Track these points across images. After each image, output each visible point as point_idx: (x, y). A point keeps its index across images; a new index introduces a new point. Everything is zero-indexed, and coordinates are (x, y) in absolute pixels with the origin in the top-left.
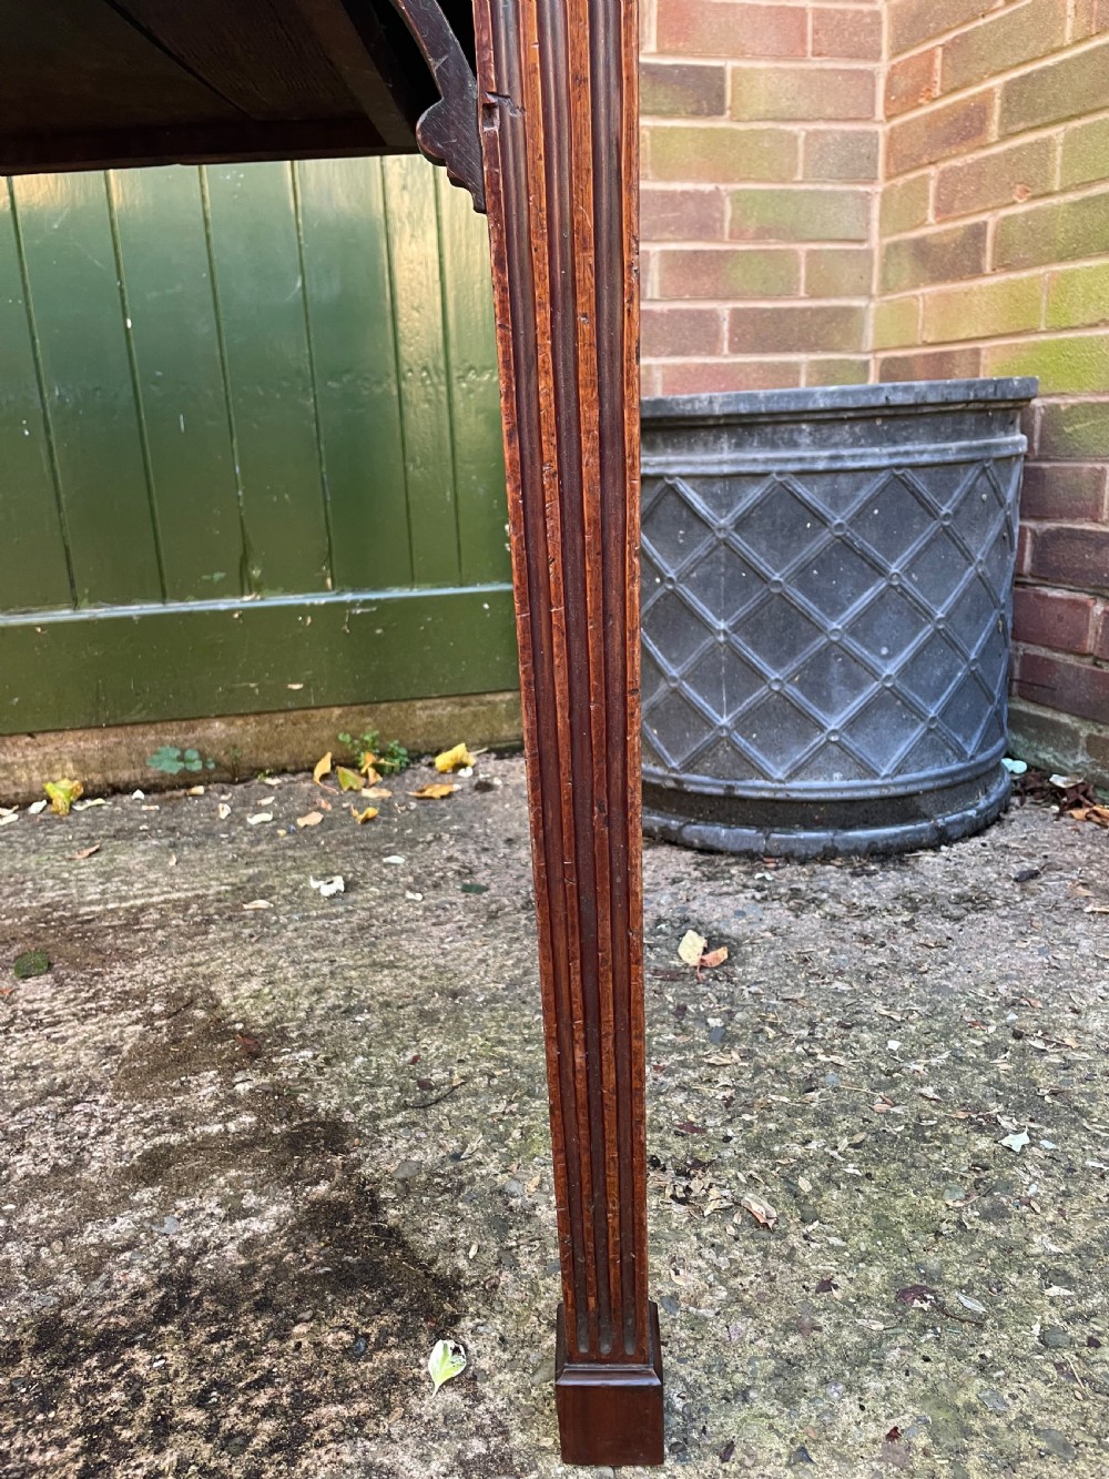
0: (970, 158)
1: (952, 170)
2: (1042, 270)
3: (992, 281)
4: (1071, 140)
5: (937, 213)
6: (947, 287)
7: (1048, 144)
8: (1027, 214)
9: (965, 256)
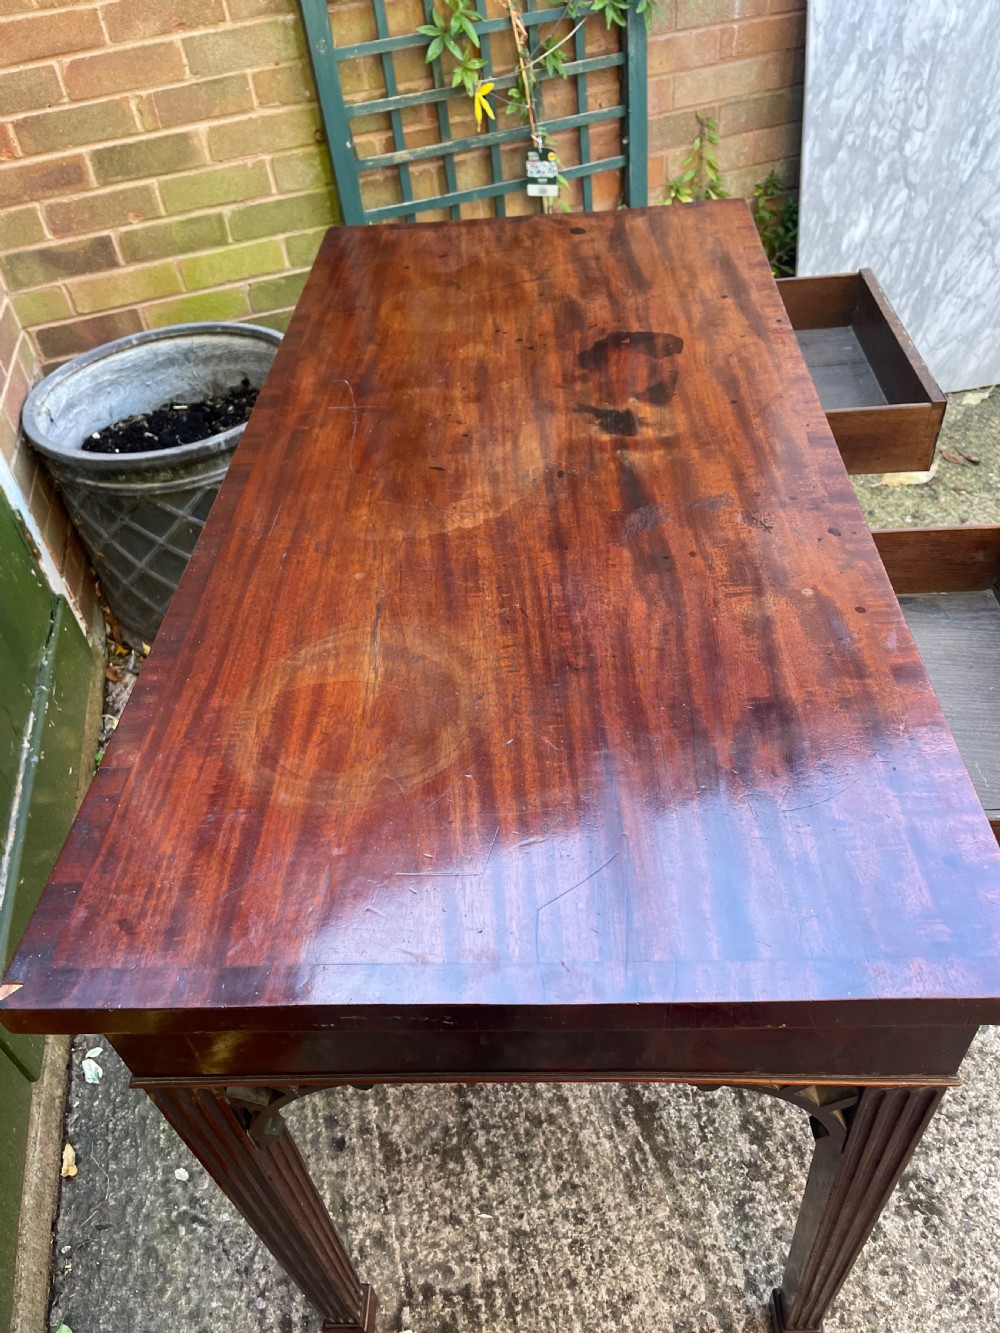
0: (76, 197)
1: (59, 205)
2: (170, 260)
3: (131, 269)
4: (163, 187)
5: (55, 232)
6: (88, 277)
7: (146, 189)
8: (147, 230)
9: (100, 256)
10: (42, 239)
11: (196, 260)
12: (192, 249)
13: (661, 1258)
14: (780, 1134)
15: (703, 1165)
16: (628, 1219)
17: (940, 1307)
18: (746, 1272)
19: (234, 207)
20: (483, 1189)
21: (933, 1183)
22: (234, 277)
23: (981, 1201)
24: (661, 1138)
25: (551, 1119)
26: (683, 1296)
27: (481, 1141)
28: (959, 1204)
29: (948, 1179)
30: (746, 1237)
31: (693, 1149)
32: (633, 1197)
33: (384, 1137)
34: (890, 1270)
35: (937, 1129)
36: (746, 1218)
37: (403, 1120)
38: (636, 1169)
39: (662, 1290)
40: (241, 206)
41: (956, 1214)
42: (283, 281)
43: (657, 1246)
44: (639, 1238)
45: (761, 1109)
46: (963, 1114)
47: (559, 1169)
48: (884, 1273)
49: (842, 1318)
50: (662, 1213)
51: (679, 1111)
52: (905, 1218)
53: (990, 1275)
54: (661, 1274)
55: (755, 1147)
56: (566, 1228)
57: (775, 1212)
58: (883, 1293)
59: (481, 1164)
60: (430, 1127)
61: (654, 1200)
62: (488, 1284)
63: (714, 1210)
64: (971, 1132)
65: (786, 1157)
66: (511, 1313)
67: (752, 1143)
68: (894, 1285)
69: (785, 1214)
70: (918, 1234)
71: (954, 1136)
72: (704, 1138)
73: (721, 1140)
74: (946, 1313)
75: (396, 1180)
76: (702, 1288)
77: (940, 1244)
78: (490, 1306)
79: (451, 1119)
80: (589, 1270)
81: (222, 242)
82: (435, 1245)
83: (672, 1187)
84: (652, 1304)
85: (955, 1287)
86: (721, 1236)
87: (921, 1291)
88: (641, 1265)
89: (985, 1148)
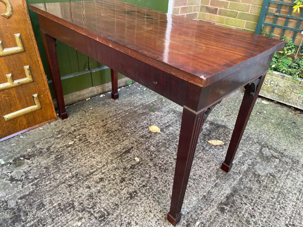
2: (225, 17)
3: (218, 16)
4: (231, 3)
5: (210, 4)
6: (211, 14)
7: (228, 2)
8: (224, 10)
9: (214, 11)
10: (208, 5)
11: (229, 18)
12: (229, 16)
13: (103, 160)
14: (134, 170)
15: (122, 161)
16: (107, 154)
17: (111, 203)
18: (105, 172)
19: (241, 12)
20: (104, 137)
21: (137, 197)
22: (234, 25)
23: (137, 206)
24: (124, 155)
25: (120, 140)
26: (97, 165)
27: (111, 134)
28: (135, 202)
29: (139, 199)
30: (112, 170)
31: (124, 159)
32: (111, 154)
33: (107, 124)
34: (115, 193)
35: (150, 195)
36: (115, 170)
37: (110, 125)
38: (116, 153)
39: (97, 162)
40: (242, 12)
41: (132, 202)
42: (242, 30)
43: (104, 159)
44: (105, 157)
45: (138, 167)
46: (156, 199)
47: (112, 144)
48: (114, 192)
49: (102, 188)
50: (110, 158)
51: (130, 156)
52: (127, 193)
53: (122, 210)
54: (100, 161)
55: (129, 168)
56: (102, 147)
57: (118, 173)
58: (110, 193)
59: (108, 135)
60: (111, 128)
61: (112, 157)
62: (89, 142)
63: (114, 165)
64: (152, 201)
65: (130, 172)
66: (86, 146)
67: (130, 167)
68: (112, 194)
69: (119, 175)
70: (125, 196)
71: (150, 198)
72: (127, 160)
73: (128, 162)
74: (110, 204)
75: (100, 128)
76: (100, 167)
77: (124, 200)
78: (86, 143)
79: (113, 130)
80: (97, 152)
81: (235, 17)
82: (93, 135)
83: (116, 158)
84: (94, 161)
85: (116, 205)
86: (110, 167)
87: (113, 199)
88: (100, 158)
89: (150, 205)
